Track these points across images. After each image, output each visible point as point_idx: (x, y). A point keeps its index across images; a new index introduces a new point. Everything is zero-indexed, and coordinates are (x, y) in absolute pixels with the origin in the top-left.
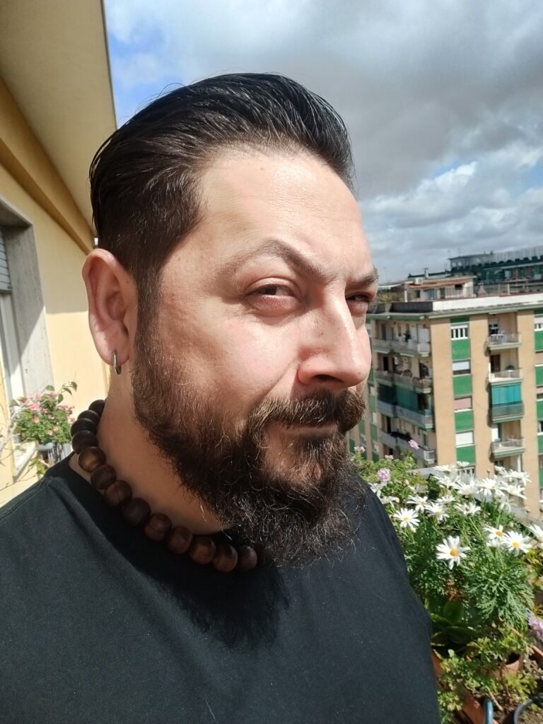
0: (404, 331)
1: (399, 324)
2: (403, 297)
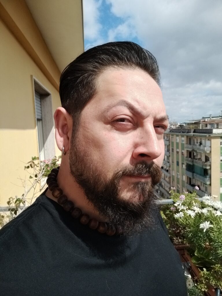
0: (199, 141)
1: (197, 138)
2: (200, 126)
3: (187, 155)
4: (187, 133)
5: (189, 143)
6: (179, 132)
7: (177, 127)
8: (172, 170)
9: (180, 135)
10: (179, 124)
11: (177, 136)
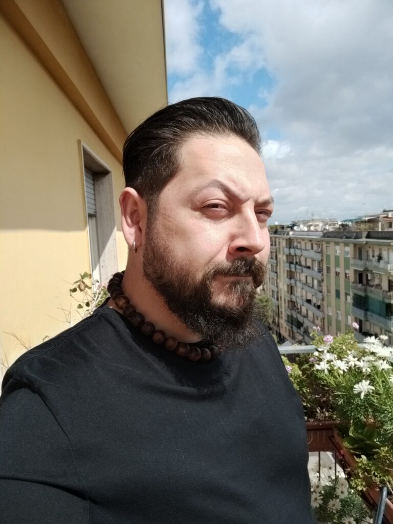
0: (377, 253)
1: (373, 248)
2: (378, 227)
3: (355, 278)
4: (355, 238)
5: (358, 257)
6: (340, 236)
7: (337, 229)
8: (327, 306)
9: (342, 242)
10: (340, 223)
11: (337, 243)
